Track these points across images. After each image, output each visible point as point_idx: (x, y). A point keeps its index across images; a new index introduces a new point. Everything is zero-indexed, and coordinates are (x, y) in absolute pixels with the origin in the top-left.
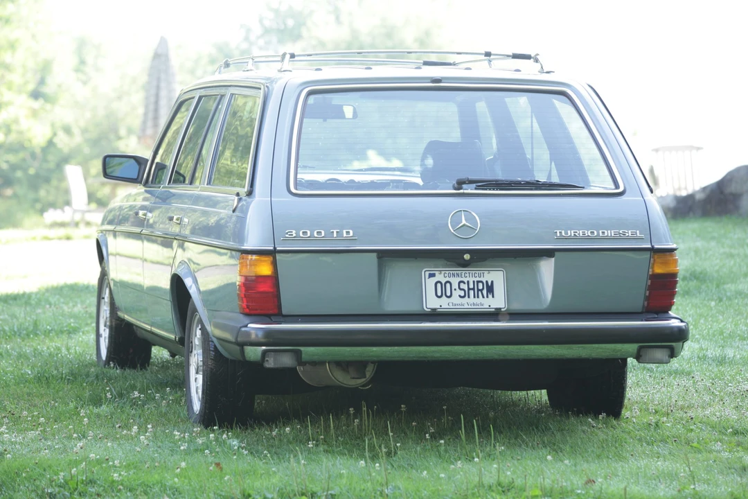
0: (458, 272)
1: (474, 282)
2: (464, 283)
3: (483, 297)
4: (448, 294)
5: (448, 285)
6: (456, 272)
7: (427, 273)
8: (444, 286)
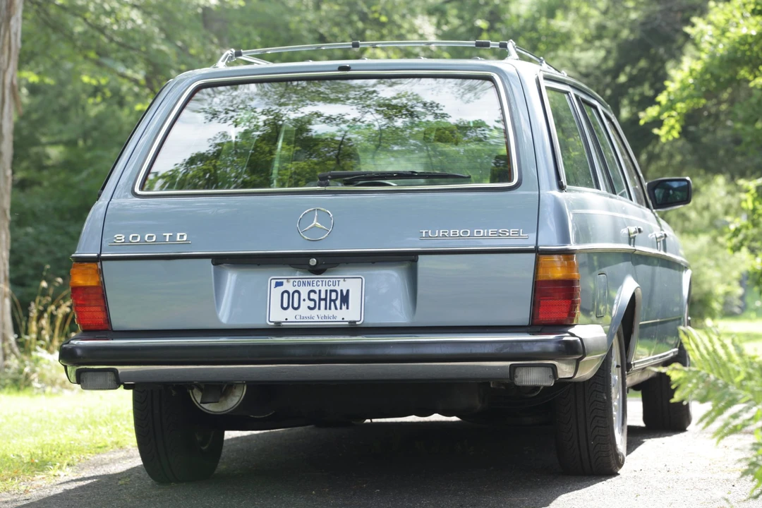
0: (309, 280)
1: (326, 291)
2: (315, 292)
3: (336, 309)
4: (296, 305)
5: (296, 295)
6: (307, 280)
7: (274, 282)
8: (290, 296)
